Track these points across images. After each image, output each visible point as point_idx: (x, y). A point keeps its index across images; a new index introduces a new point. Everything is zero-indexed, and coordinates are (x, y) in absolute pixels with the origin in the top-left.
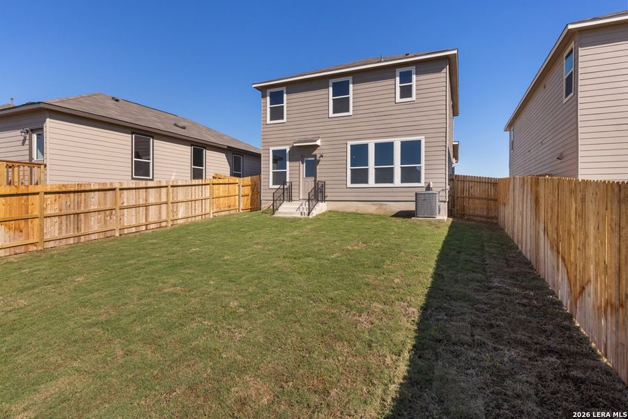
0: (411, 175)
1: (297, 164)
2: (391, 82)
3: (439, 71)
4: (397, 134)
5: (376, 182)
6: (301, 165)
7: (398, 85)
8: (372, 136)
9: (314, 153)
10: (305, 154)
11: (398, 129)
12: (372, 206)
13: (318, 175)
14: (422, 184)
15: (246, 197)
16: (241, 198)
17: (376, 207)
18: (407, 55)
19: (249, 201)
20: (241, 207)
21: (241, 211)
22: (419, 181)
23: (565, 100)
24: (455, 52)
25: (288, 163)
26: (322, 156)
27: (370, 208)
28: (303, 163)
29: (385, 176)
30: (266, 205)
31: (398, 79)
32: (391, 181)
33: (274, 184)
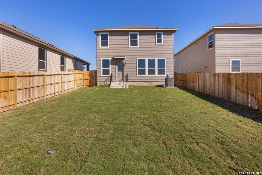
0: (161, 72)
1: (114, 66)
2: (154, 36)
3: (171, 35)
4: (157, 56)
5: (148, 74)
6: (116, 67)
7: (156, 38)
8: (147, 56)
9: (122, 62)
10: (118, 62)
11: (157, 54)
12: (147, 83)
13: (124, 71)
14: (165, 75)
15: (87, 80)
16: (84, 81)
17: (149, 84)
18: (157, 27)
19: (89, 82)
20: (84, 85)
21: (84, 87)
22: (164, 74)
23: (208, 50)
24: (177, 29)
25: (110, 65)
26: (126, 63)
27: (146, 84)
28: (117, 66)
29: (152, 72)
30: (99, 84)
31: (156, 36)
32: (154, 74)
33: (103, 74)
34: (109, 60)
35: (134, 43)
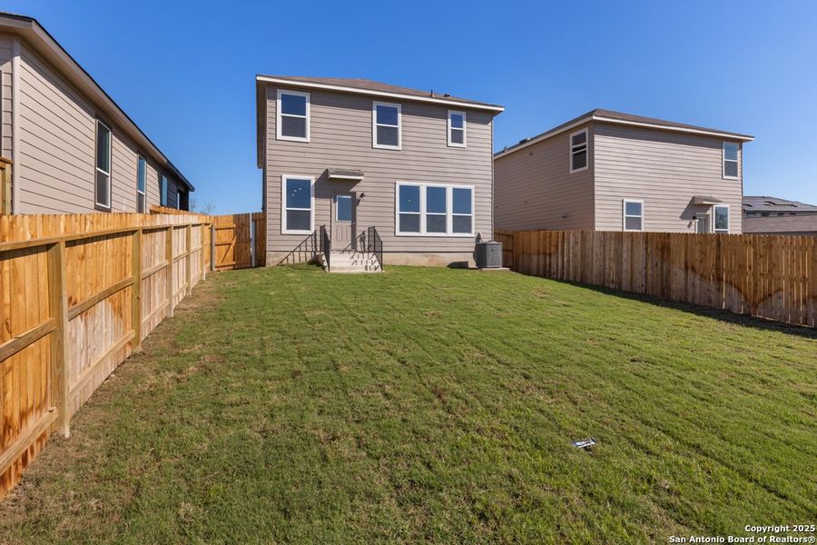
0: (462, 224)
1: (327, 202)
2: (443, 122)
3: (486, 123)
4: (449, 179)
5: (428, 231)
6: (333, 205)
7: (450, 128)
8: (423, 177)
9: (352, 190)
11: (450, 175)
12: (424, 259)
14: (473, 235)
15: (223, 247)
16: (215, 248)
17: (428, 258)
18: (446, 96)
20: (215, 263)
21: (215, 269)
22: (470, 232)
23: (572, 172)
24: (502, 109)
26: (362, 195)
27: (421, 260)
28: (335, 202)
29: (437, 224)
31: (450, 121)
32: (444, 231)
33: (288, 228)
34: (309, 181)
35: (388, 136)
